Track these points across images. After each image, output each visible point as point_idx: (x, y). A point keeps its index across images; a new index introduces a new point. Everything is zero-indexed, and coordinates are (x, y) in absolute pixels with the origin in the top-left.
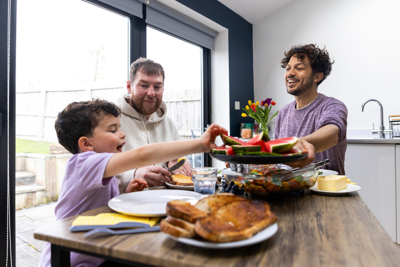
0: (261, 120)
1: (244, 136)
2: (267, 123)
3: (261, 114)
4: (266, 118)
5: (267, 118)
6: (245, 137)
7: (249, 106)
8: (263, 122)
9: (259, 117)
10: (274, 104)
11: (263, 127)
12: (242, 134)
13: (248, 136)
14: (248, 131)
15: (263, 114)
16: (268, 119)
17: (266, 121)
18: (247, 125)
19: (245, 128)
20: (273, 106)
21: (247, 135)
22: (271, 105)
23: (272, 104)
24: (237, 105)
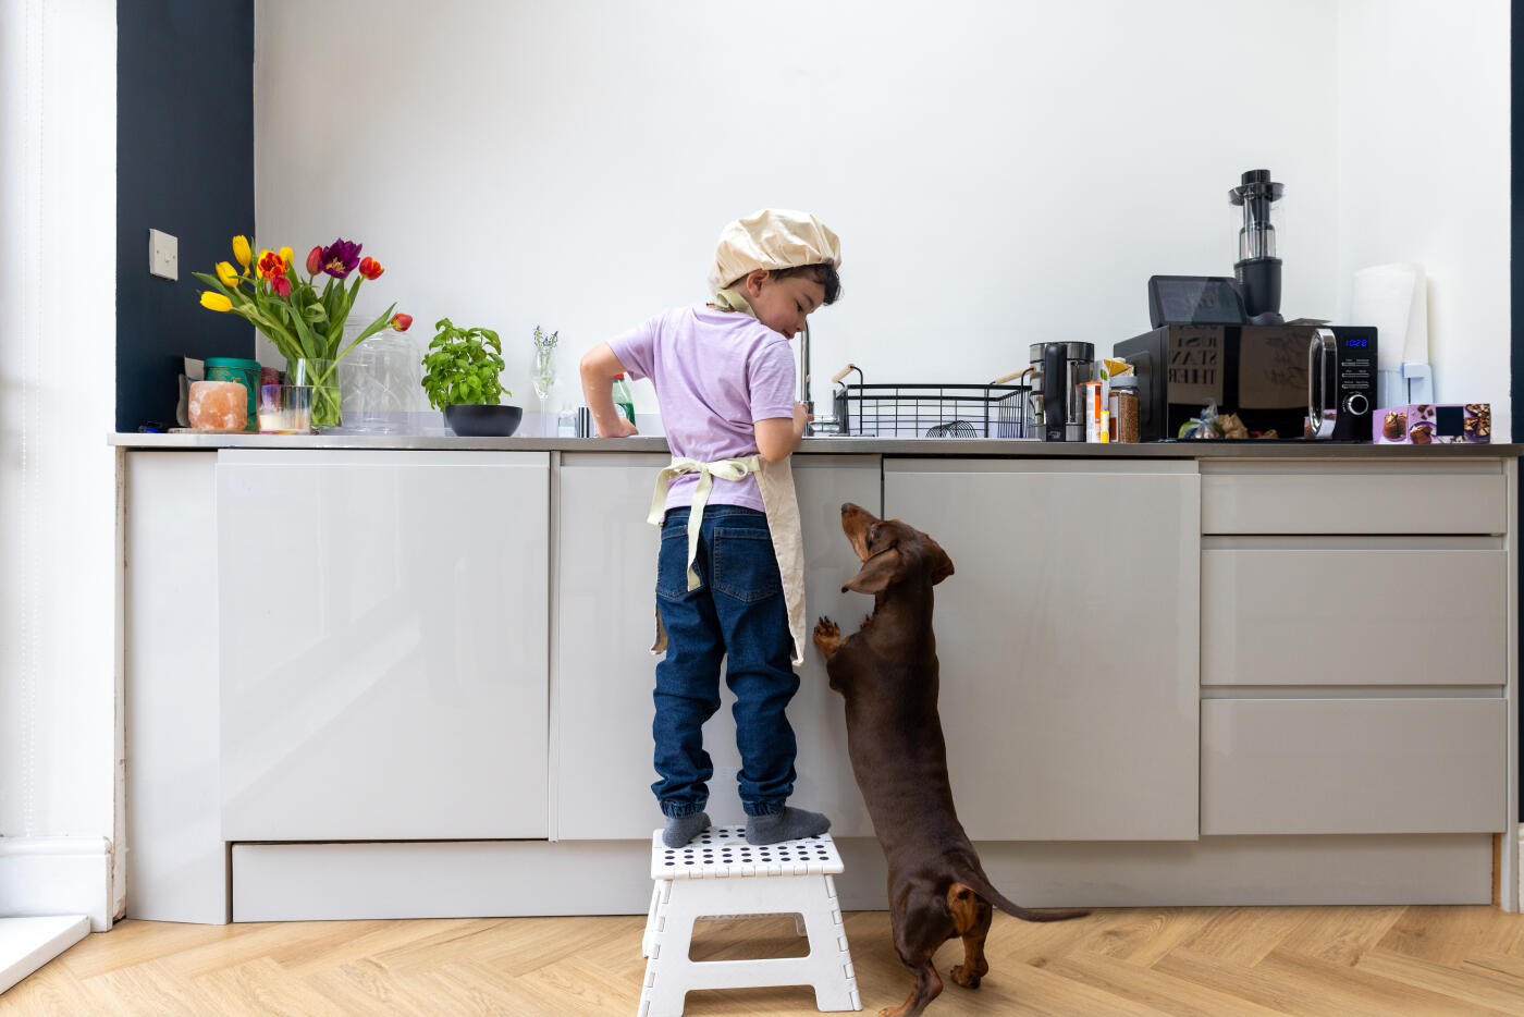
0: (309, 344)
1: (207, 421)
2: (336, 362)
3: (310, 311)
4: (332, 338)
5: (338, 339)
6: (213, 423)
7: (239, 268)
8: (319, 355)
9: (300, 326)
10: (372, 271)
11: (315, 379)
12: (195, 408)
13: (230, 420)
14: (230, 395)
15: (317, 313)
16: (342, 345)
17: (332, 354)
18: (222, 362)
19: (208, 375)
20: (366, 283)
21: (225, 414)
22: (355, 273)
23: (362, 270)
24: (164, 255)
